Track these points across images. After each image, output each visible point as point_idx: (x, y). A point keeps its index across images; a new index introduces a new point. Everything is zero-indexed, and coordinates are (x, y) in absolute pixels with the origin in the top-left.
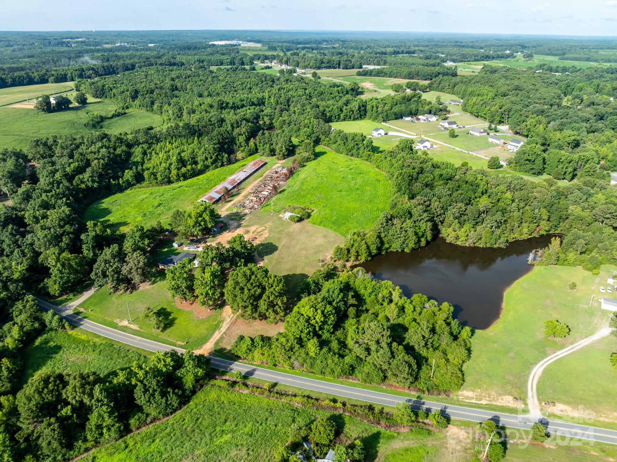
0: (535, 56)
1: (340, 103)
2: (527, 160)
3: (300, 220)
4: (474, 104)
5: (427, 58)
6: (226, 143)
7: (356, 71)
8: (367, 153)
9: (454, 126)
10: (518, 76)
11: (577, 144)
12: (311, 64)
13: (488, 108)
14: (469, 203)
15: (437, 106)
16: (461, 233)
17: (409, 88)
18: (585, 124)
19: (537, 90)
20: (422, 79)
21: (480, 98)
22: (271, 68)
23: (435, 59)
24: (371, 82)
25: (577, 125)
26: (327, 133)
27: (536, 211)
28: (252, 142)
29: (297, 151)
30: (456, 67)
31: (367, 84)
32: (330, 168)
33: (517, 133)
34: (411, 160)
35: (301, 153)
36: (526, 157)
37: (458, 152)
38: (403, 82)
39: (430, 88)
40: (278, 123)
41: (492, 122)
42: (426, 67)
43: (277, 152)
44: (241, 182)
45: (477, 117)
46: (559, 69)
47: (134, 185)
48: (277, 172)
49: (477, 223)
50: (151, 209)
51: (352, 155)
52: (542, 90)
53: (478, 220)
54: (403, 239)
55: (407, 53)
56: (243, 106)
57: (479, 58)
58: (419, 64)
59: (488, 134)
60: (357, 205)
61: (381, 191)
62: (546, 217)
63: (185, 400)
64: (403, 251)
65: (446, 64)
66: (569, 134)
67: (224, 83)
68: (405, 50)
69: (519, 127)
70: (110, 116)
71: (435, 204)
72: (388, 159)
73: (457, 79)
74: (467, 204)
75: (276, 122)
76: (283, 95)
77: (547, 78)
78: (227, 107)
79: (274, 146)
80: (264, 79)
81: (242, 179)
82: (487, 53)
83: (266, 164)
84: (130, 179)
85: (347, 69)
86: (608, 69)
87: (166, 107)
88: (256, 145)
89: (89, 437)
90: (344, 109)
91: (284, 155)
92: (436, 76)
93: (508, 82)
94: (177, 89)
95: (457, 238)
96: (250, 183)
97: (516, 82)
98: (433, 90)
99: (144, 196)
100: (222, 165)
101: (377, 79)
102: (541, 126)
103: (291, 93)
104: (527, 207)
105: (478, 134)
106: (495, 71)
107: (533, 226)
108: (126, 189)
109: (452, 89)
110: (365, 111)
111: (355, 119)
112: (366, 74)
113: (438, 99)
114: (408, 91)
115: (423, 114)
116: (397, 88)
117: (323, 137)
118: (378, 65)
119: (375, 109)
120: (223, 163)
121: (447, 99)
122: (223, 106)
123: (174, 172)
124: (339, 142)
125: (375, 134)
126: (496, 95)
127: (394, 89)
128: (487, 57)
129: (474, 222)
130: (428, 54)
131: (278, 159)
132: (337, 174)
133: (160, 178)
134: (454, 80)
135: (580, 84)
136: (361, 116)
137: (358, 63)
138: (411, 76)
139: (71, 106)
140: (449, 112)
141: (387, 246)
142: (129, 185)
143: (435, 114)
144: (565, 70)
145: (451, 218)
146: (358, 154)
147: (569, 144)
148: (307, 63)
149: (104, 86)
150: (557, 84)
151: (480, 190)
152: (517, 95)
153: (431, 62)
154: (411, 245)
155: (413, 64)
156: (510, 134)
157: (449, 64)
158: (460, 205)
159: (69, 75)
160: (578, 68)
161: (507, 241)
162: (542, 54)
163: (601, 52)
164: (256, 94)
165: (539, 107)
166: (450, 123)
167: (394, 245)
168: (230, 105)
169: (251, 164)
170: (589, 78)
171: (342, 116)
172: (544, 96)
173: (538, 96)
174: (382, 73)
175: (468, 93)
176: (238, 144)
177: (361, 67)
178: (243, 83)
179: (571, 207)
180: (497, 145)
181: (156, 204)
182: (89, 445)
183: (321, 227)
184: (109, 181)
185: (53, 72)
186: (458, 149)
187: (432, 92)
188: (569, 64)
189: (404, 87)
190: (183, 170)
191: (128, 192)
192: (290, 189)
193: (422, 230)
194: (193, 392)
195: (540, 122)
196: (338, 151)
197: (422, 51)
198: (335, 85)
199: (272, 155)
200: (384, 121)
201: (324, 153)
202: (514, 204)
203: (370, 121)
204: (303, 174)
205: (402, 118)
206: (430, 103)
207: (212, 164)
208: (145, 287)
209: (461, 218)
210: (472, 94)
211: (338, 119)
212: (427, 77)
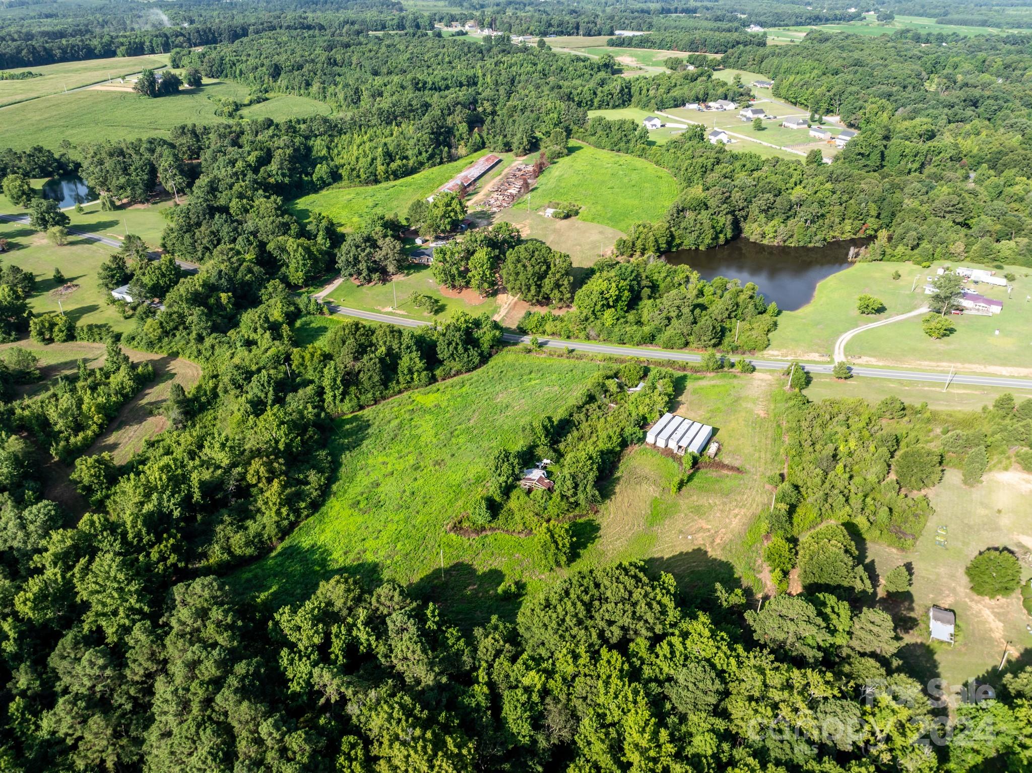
0: (897, 18)
1: (592, 84)
2: (860, 154)
3: (567, 217)
4: (791, 85)
5: (718, 19)
6: (441, 134)
7: (605, 39)
8: (640, 146)
9: (761, 116)
10: (860, 46)
11: (931, 136)
12: (532, 28)
13: (811, 90)
14: (779, 194)
15: (736, 88)
16: (769, 229)
17: (692, 64)
18: (946, 110)
19: (886, 66)
20: (711, 52)
21: (799, 77)
22: (466, 34)
23: (730, 21)
24: (631, 56)
25: (935, 112)
26: (582, 121)
27: (863, 205)
28: (476, 135)
29: (542, 145)
30: (765, 34)
31: (625, 58)
32: (593, 166)
33: (851, 125)
34: (703, 150)
35: (548, 147)
36: (858, 149)
37: (766, 147)
38: (684, 55)
39: (726, 64)
40: (505, 111)
41: (816, 111)
42: (717, 33)
43: (514, 147)
44: (475, 180)
45: (795, 104)
46: (932, 38)
47: (330, 184)
48: (520, 170)
49: (788, 217)
50: (367, 210)
51: (619, 151)
52: (893, 67)
53: (789, 212)
54: (697, 233)
55: (683, 11)
56: (447, 88)
57: (803, 20)
58: (705, 29)
59: (810, 126)
60: (636, 202)
61: (664, 189)
62: (874, 213)
63: (485, 359)
64: (697, 249)
65: (749, 30)
66: (921, 123)
67: (408, 55)
68: (680, 7)
69: (853, 117)
70: (246, 102)
71: (736, 195)
72: (672, 150)
73: (767, 50)
74: (776, 196)
75: (501, 109)
76: (503, 72)
77: (906, 50)
78: (424, 87)
79: (509, 138)
80: (466, 49)
81: (476, 176)
82: (816, 12)
83: (500, 161)
84: (325, 177)
85: (589, 35)
86: (1008, 37)
87: (331, 89)
88: (481, 137)
89: (401, 379)
90: (599, 92)
91: (525, 149)
92: (733, 46)
93: (844, 55)
94: (335, 63)
95: (763, 236)
96: (487, 183)
97: (856, 55)
98: (730, 67)
99: (351, 197)
100: (441, 163)
101: (640, 51)
102: (885, 114)
103: (514, 69)
104: (852, 201)
105: (795, 127)
106: (827, 40)
107: (857, 223)
108: (321, 188)
109: (758, 66)
110: (631, 96)
111: (614, 107)
112: (622, 43)
113: (738, 79)
114: (691, 68)
115: (715, 100)
116: (674, 65)
117: (575, 128)
118: (638, 30)
119: (644, 92)
120: (441, 159)
121: (750, 79)
122: (419, 86)
123: (381, 169)
124: (600, 133)
125: (648, 125)
126: (824, 74)
127: (670, 65)
128: (817, 19)
129: (784, 216)
130: (719, 13)
131: (517, 155)
132: (604, 171)
133: (363, 176)
134: (762, 50)
135: (955, 59)
136: (624, 101)
137: (608, 27)
138: (693, 46)
139: (181, 88)
140: (754, 98)
141: (678, 241)
142: (325, 185)
143: (733, 100)
144: (941, 38)
145: (757, 212)
146: (628, 149)
147: (921, 136)
148: (524, 26)
149: (222, 59)
150: (920, 58)
151: (793, 180)
152: (856, 73)
153: (725, 25)
154: (708, 241)
155: (696, 29)
156: (843, 127)
157: (754, 29)
158: (766, 196)
159: (147, 44)
160: (962, 36)
161: (825, 240)
162: (910, 14)
163: (1011, 11)
164: (461, 70)
165: (884, 88)
166: (755, 112)
167: (686, 242)
168: (429, 86)
169: (482, 160)
170: (973, 50)
171: (596, 101)
172: (895, 75)
173: (886, 73)
174: (648, 41)
175: (782, 70)
176: (458, 136)
177: (612, 34)
178: (437, 55)
179: (906, 201)
180: (821, 140)
181: (371, 204)
182: (402, 386)
183: (594, 224)
184: (301, 177)
185: (121, 40)
186: (765, 144)
187: (728, 71)
188: (948, 29)
189: (685, 62)
190: (394, 166)
191: (324, 192)
192: (544, 187)
193: (721, 224)
194: (490, 356)
195: (883, 108)
196: (598, 146)
197: (708, 9)
198: (578, 59)
199: (507, 151)
200: (658, 109)
201: (579, 148)
202: (835, 196)
203: (637, 110)
204: (556, 171)
205: (684, 105)
206: (725, 84)
207: (429, 159)
208: (399, 278)
209: (768, 211)
210: (788, 71)
211: (591, 106)
212: (720, 48)
